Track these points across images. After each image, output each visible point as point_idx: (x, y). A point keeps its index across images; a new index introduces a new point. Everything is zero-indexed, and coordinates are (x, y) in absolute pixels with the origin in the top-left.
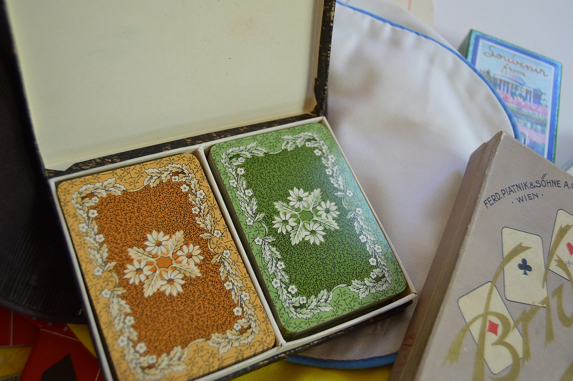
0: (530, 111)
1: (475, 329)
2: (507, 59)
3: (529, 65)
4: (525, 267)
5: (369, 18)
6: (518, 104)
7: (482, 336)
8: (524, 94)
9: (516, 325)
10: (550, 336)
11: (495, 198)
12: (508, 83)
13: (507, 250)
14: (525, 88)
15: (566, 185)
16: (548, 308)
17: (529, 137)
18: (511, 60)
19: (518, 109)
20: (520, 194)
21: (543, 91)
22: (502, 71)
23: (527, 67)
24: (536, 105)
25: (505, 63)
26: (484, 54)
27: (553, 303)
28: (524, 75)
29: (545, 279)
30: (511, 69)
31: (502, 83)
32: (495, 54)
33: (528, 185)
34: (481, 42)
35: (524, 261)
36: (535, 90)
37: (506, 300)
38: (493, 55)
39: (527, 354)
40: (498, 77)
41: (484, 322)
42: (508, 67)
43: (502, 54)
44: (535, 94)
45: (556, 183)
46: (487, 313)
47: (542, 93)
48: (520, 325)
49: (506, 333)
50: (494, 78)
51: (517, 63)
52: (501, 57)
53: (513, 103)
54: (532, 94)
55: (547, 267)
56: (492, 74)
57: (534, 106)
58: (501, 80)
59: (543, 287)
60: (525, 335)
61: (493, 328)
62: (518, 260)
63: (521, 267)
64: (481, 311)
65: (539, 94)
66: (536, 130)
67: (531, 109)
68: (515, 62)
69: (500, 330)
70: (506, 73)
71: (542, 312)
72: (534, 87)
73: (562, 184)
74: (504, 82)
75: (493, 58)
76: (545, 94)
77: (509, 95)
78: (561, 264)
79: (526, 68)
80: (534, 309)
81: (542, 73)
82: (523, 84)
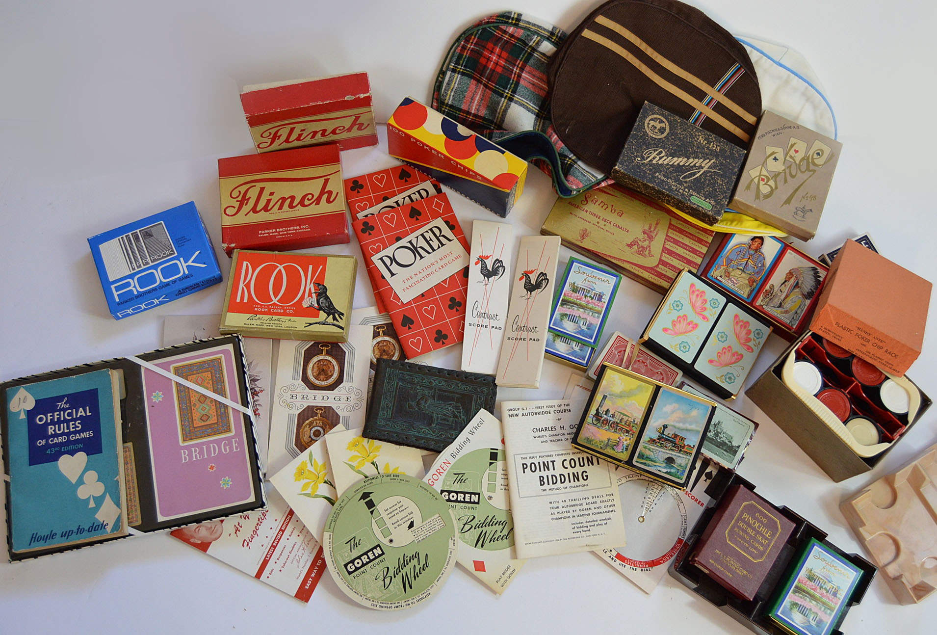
1: (756, 180)
4: (775, 159)
7: (759, 182)
9: (772, 178)
10: (786, 181)
11: (763, 136)
13: (768, 154)
15: (794, 127)
16: (785, 172)
20: (773, 133)
27: (787, 171)
29: (784, 163)
35: (775, 157)
37: (767, 170)
39: (776, 188)
41: (759, 179)
45: (790, 127)
46: (760, 175)
48: (774, 178)
49: (768, 181)
55: (785, 159)
60: (775, 182)
61: (763, 180)
62: (773, 157)
63: (773, 159)
64: (758, 174)
69: (766, 180)
71: (783, 174)
78: (791, 157)
80: (779, 173)
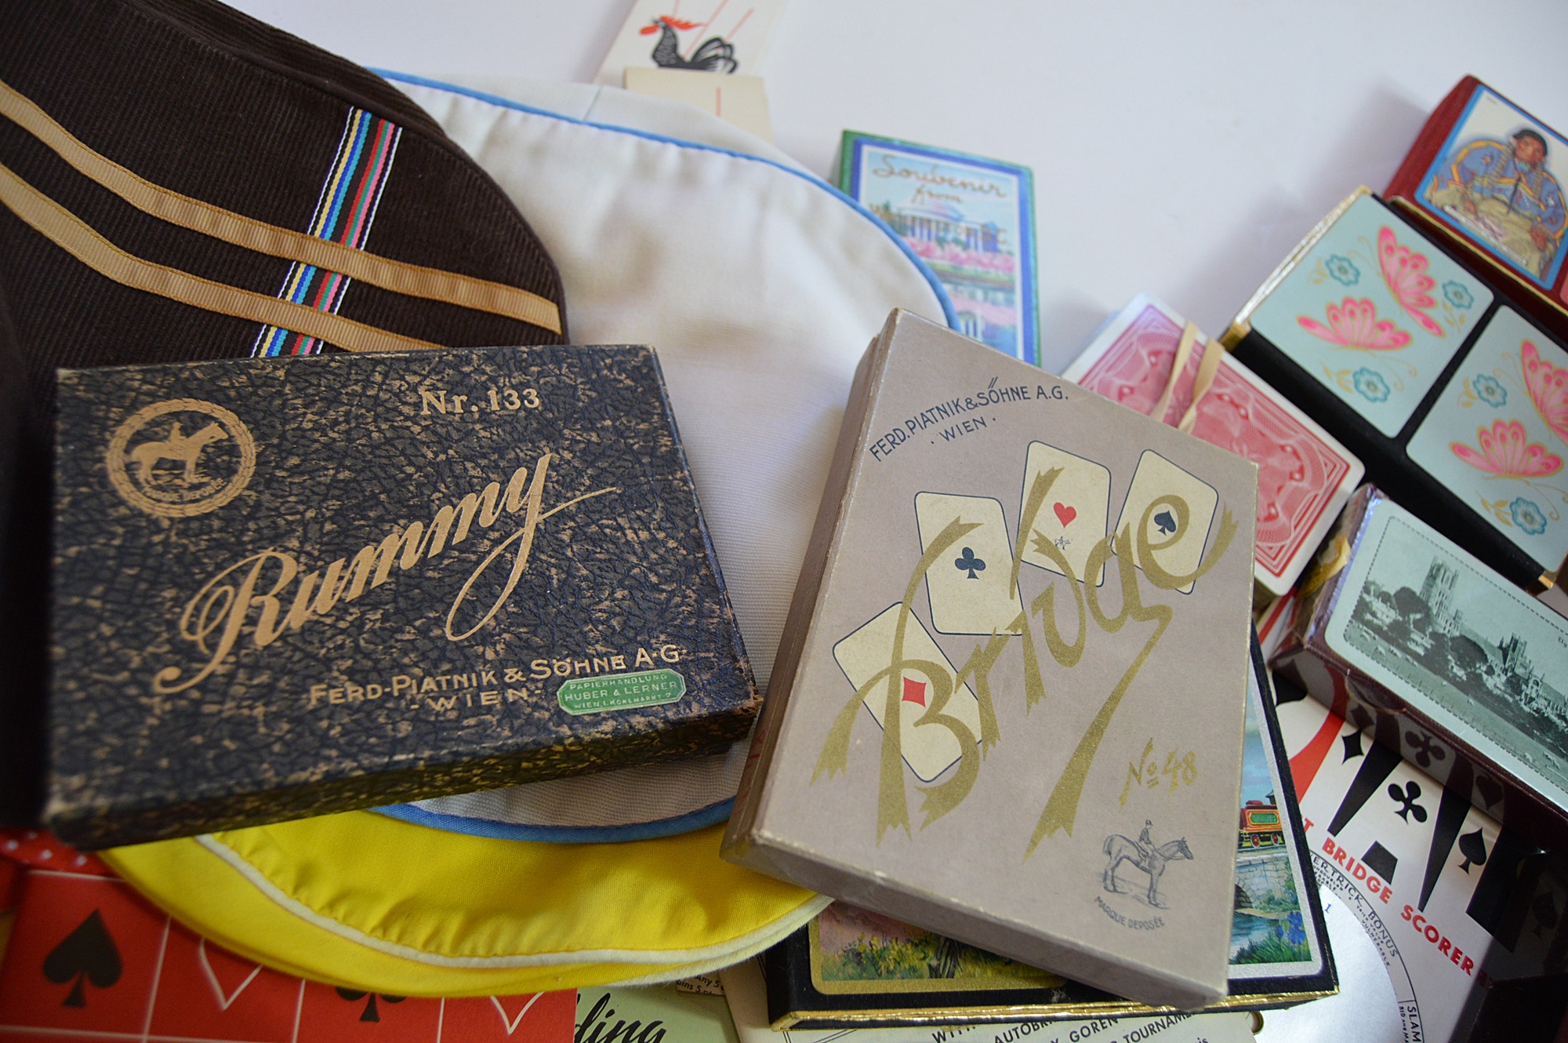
0: (980, 269)
1: (877, 700)
2: (921, 175)
3: (967, 180)
4: (970, 563)
5: (632, 140)
6: (954, 258)
7: (893, 711)
8: (963, 238)
9: (962, 679)
10: (1035, 687)
11: (895, 439)
12: (929, 221)
13: (929, 537)
14: (963, 225)
15: (1040, 392)
16: (1026, 635)
17: (982, 317)
18: (929, 177)
19: (954, 267)
20: (947, 423)
21: (1000, 225)
22: (913, 201)
23: (964, 185)
24: (990, 255)
25: (918, 184)
26: (875, 172)
27: (1036, 624)
28: (958, 200)
29: (1015, 581)
30: (931, 194)
31: (917, 222)
32: (897, 170)
33: (963, 403)
34: (866, 150)
35: (967, 552)
36: (984, 226)
37: (934, 633)
38: (892, 173)
39: (990, 731)
40: (906, 212)
41: (894, 685)
42: (924, 190)
43: (911, 169)
44: (985, 234)
45: (1019, 393)
46: (898, 664)
47: (998, 231)
48: (971, 679)
49: (942, 697)
50: (900, 216)
51: (943, 180)
52: (908, 173)
53: (942, 258)
54: (980, 235)
55: (1016, 558)
56: (894, 210)
57: (986, 257)
58: (914, 219)
59: (1012, 597)
60: (982, 696)
61: (914, 692)
62: (955, 551)
63: (960, 564)
64: (887, 662)
65: (993, 232)
66: (994, 303)
67: (980, 263)
68: (938, 179)
69: (929, 694)
70: (922, 203)
71: (1015, 646)
72: (982, 221)
73: (1032, 392)
74: (922, 220)
75: (893, 178)
76: (1004, 231)
77: (933, 244)
78: (1045, 546)
79: (961, 188)
80: (997, 641)
81: (994, 192)
82: (958, 219)
